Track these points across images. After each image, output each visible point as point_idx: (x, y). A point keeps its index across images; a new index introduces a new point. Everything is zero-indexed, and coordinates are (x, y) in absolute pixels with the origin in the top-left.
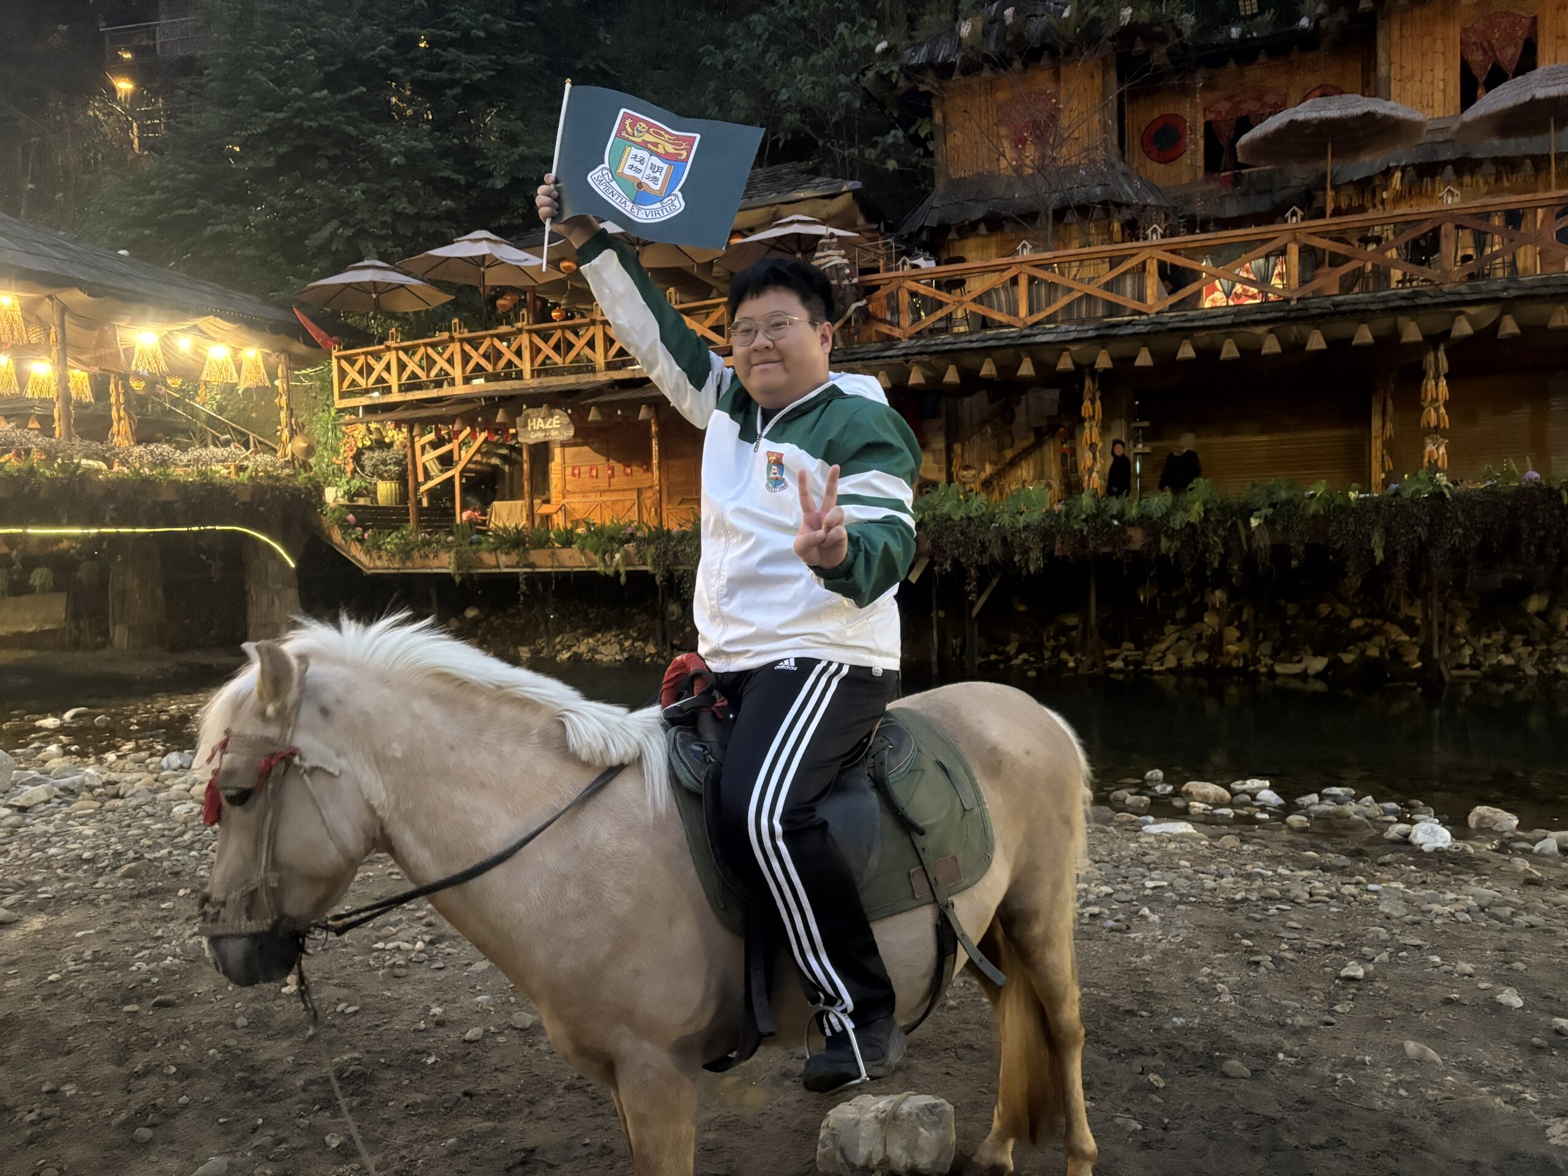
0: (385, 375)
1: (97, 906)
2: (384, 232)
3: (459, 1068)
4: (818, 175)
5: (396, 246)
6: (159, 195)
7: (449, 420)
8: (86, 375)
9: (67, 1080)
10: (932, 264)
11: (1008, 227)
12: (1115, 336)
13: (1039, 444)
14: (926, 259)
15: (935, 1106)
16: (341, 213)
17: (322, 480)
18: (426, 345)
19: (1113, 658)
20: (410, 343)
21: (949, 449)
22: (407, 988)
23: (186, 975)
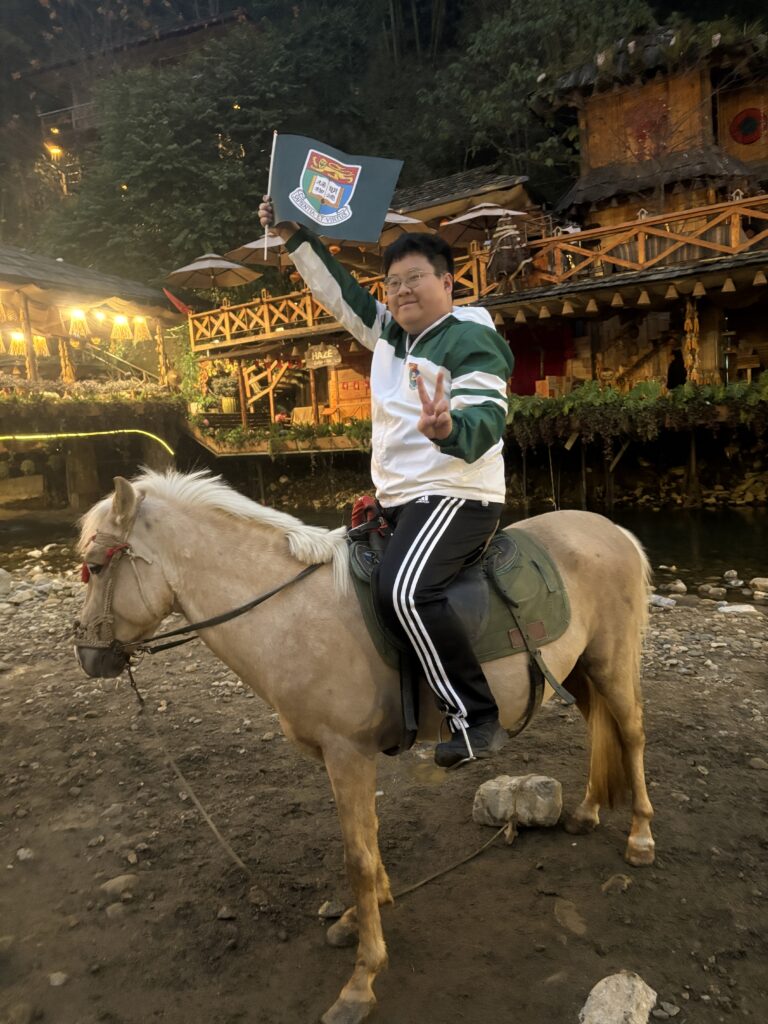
0: (222, 328)
1: (56, 660)
2: (217, 235)
3: (258, 756)
4: (500, 174)
5: (225, 243)
6: (80, 221)
7: (262, 356)
8: (44, 339)
9: (34, 760)
10: (578, 230)
11: (632, 200)
12: (707, 272)
13: (656, 351)
14: (574, 227)
15: (548, 783)
16: (191, 224)
17: (188, 398)
18: (246, 307)
19: (708, 496)
20: (235, 307)
21: (594, 357)
22: (231, 709)
23: (105, 700)
